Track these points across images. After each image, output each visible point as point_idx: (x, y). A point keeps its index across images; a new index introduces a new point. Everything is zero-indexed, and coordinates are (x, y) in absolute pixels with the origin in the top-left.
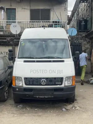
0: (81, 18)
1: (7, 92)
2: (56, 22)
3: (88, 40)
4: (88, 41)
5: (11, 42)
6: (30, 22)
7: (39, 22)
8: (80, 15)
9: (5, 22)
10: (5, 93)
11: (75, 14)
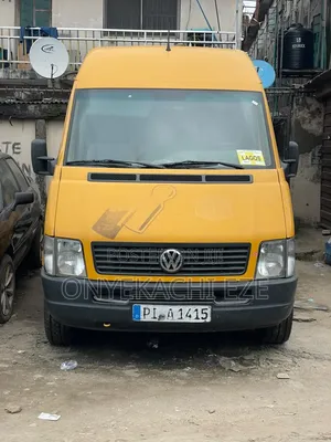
0: (293, 25)
1: (11, 290)
2: (200, 36)
3: (314, 105)
4: (313, 108)
5: (31, 108)
6: (105, 34)
7: (135, 34)
8: (287, 15)
9: (12, 33)
10: (4, 295)
11: (271, 10)
